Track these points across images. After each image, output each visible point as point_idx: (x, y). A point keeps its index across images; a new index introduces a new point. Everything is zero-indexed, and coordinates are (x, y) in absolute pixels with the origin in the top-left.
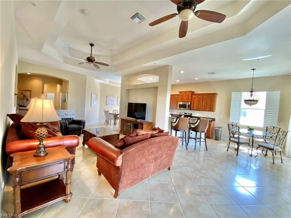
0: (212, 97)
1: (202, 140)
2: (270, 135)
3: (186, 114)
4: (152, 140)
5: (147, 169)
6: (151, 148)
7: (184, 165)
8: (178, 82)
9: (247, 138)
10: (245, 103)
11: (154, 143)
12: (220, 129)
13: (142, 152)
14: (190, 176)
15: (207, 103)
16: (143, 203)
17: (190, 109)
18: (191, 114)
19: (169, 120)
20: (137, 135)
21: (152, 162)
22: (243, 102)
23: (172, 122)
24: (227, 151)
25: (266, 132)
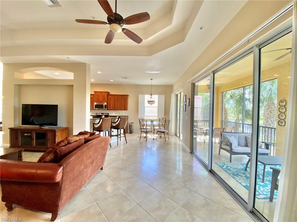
0: (125, 98)
1: (122, 135)
2: (162, 124)
3: (105, 114)
4: (89, 144)
5: (85, 175)
6: (89, 152)
7: (113, 161)
8: (93, 81)
9: (150, 128)
10: (149, 103)
11: (92, 146)
12: (133, 124)
13: (81, 158)
14: (121, 167)
15: (122, 103)
16: (89, 208)
17: (107, 109)
18: (108, 114)
19: (91, 122)
20: (69, 143)
21: (90, 166)
22: (146, 103)
23: (94, 124)
24: (140, 139)
25: (159, 122)
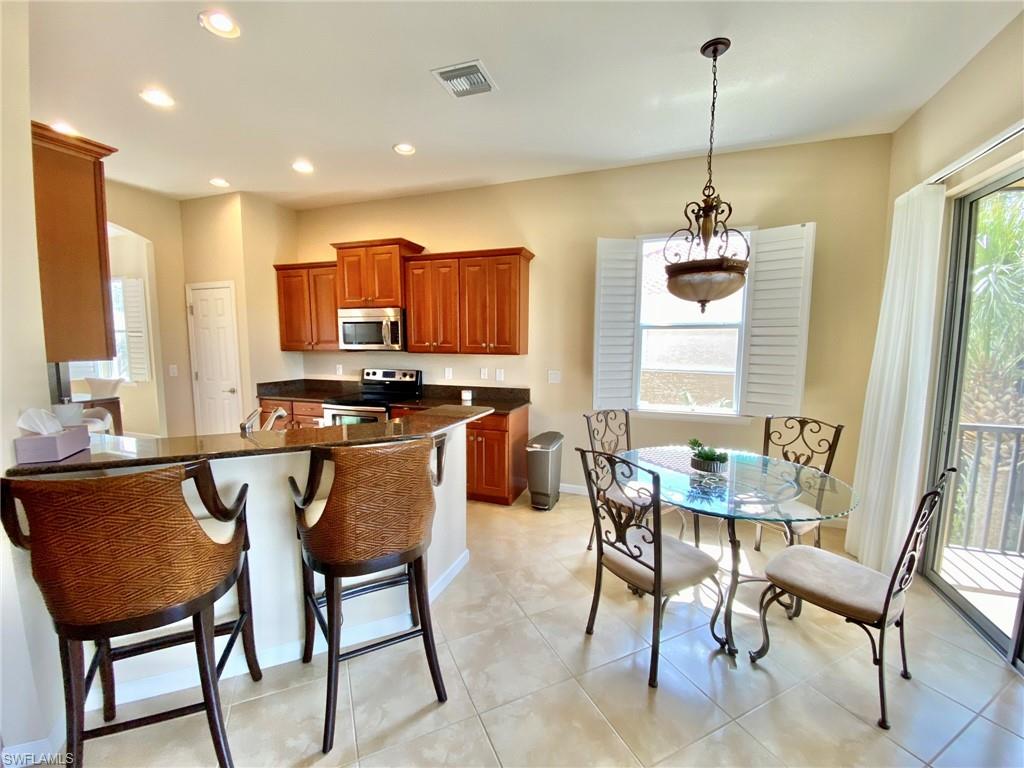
3: (392, 375)
12: (553, 449)
15: (484, 305)
17: (405, 348)
18: (419, 373)
25: (766, 452)
